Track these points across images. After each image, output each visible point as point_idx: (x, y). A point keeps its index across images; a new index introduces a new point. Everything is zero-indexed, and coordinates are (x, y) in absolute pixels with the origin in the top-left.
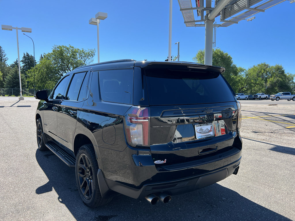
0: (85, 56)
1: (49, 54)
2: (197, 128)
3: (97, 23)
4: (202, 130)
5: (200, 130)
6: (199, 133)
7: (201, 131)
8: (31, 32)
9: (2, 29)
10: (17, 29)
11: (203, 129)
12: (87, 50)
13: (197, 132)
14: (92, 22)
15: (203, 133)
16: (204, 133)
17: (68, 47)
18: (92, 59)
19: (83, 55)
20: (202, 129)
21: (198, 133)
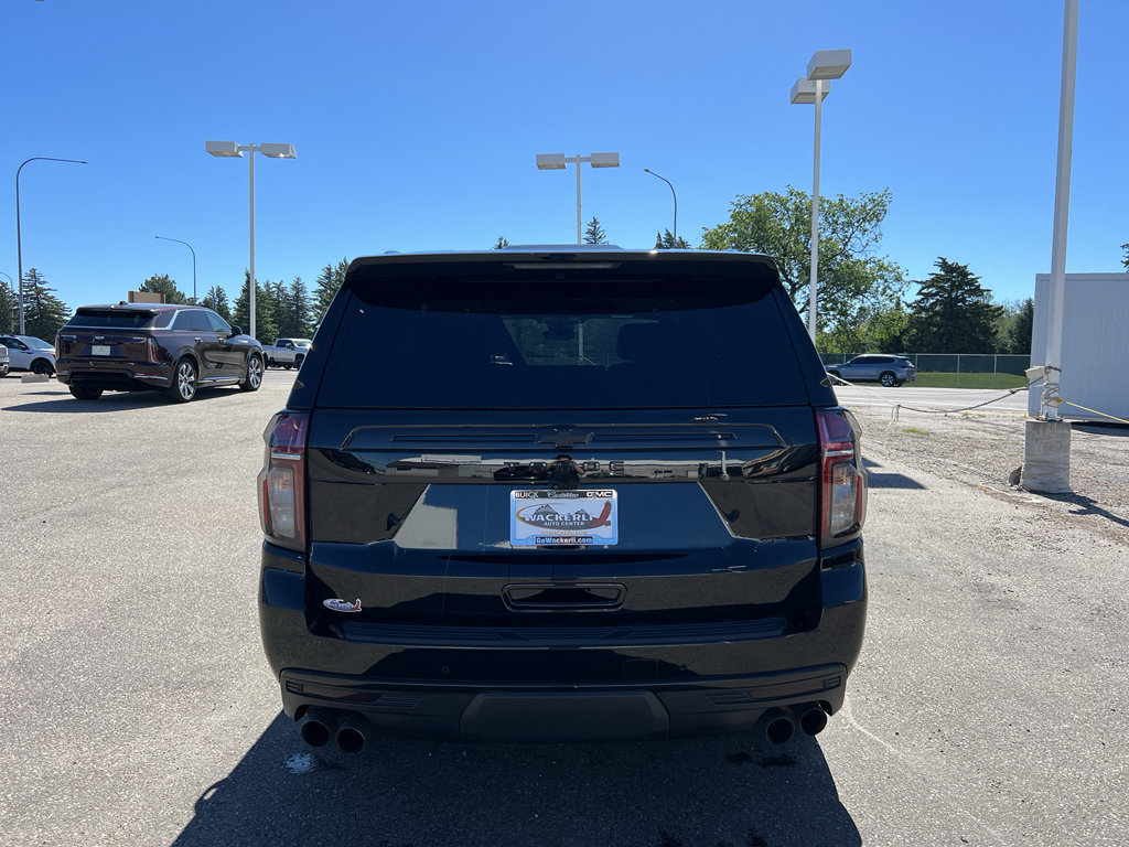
0: (850, 224)
1: (720, 228)
2: (522, 503)
3: (814, 94)
4: (549, 513)
5: (537, 514)
6: (530, 522)
7: (542, 518)
8: (618, 165)
9: (539, 167)
10: (578, 160)
11: (555, 508)
12: (855, 197)
13: (523, 519)
14: (799, 94)
15: (552, 527)
16: (560, 528)
17: (784, 195)
18: (877, 230)
19: (842, 220)
20: (547, 509)
21: (527, 525)
